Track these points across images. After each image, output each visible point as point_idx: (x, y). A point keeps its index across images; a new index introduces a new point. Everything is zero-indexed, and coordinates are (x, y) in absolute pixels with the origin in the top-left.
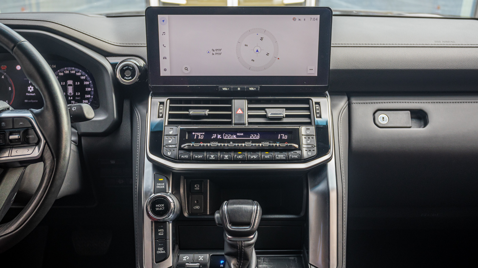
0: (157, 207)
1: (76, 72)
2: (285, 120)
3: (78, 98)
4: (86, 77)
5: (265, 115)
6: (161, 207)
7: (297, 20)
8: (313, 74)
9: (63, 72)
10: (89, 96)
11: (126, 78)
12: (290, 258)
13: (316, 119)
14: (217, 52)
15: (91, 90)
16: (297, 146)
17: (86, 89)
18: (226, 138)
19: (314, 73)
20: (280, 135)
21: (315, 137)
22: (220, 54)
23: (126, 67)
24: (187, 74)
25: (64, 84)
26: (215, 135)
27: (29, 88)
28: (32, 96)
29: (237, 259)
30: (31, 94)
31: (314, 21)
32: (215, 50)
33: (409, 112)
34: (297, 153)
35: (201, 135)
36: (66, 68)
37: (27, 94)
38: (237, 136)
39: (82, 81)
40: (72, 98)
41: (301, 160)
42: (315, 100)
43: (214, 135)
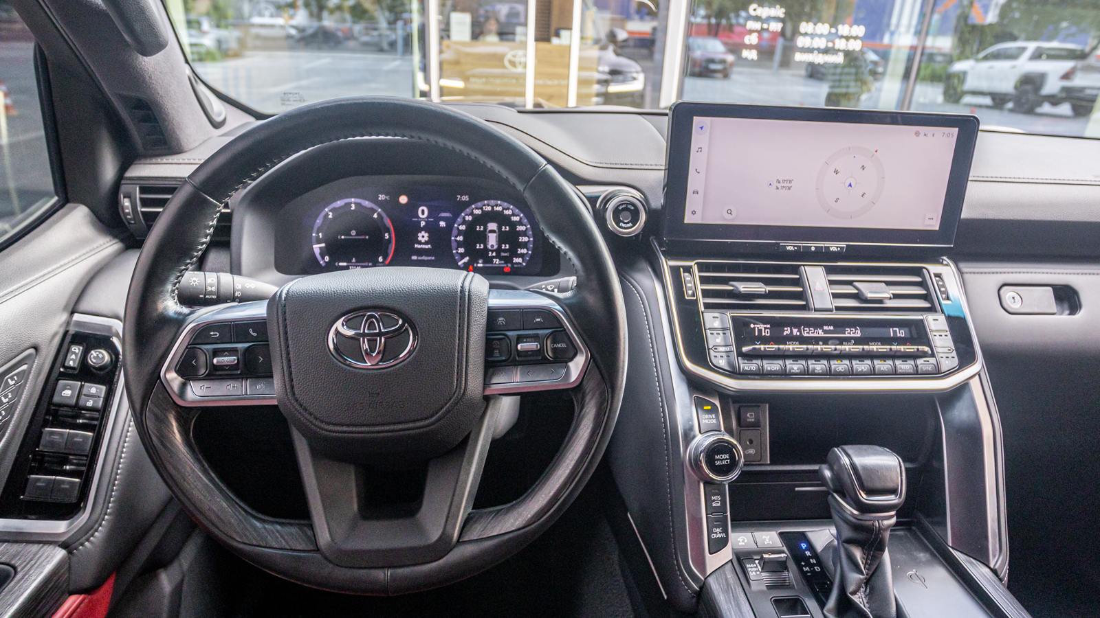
0: (718, 460)
1: (504, 209)
2: (889, 304)
3: (506, 254)
4: (521, 219)
5: (857, 294)
6: (725, 459)
7: (922, 135)
8: (932, 226)
9: (482, 209)
10: (524, 251)
11: (623, 225)
12: (898, 533)
13: (943, 302)
14: (785, 185)
15: (529, 241)
16: (926, 349)
17: (520, 238)
18: (807, 335)
19: (935, 225)
20: (893, 331)
21: (948, 333)
22: (789, 188)
23: (624, 206)
24: (729, 220)
25: (482, 229)
26: (789, 328)
27: (420, 235)
28: (425, 249)
29: (863, 549)
30: (424, 246)
31: (946, 139)
32: (781, 182)
33: (1050, 289)
34: (931, 362)
35: (765, 328)
36: (486, 202)
37: (416, 246)
38: (825, 332)
39: (513, 225)
40: (494, 254)
41: (937, 373)
42: (933, 269)
43: (786, 329)
